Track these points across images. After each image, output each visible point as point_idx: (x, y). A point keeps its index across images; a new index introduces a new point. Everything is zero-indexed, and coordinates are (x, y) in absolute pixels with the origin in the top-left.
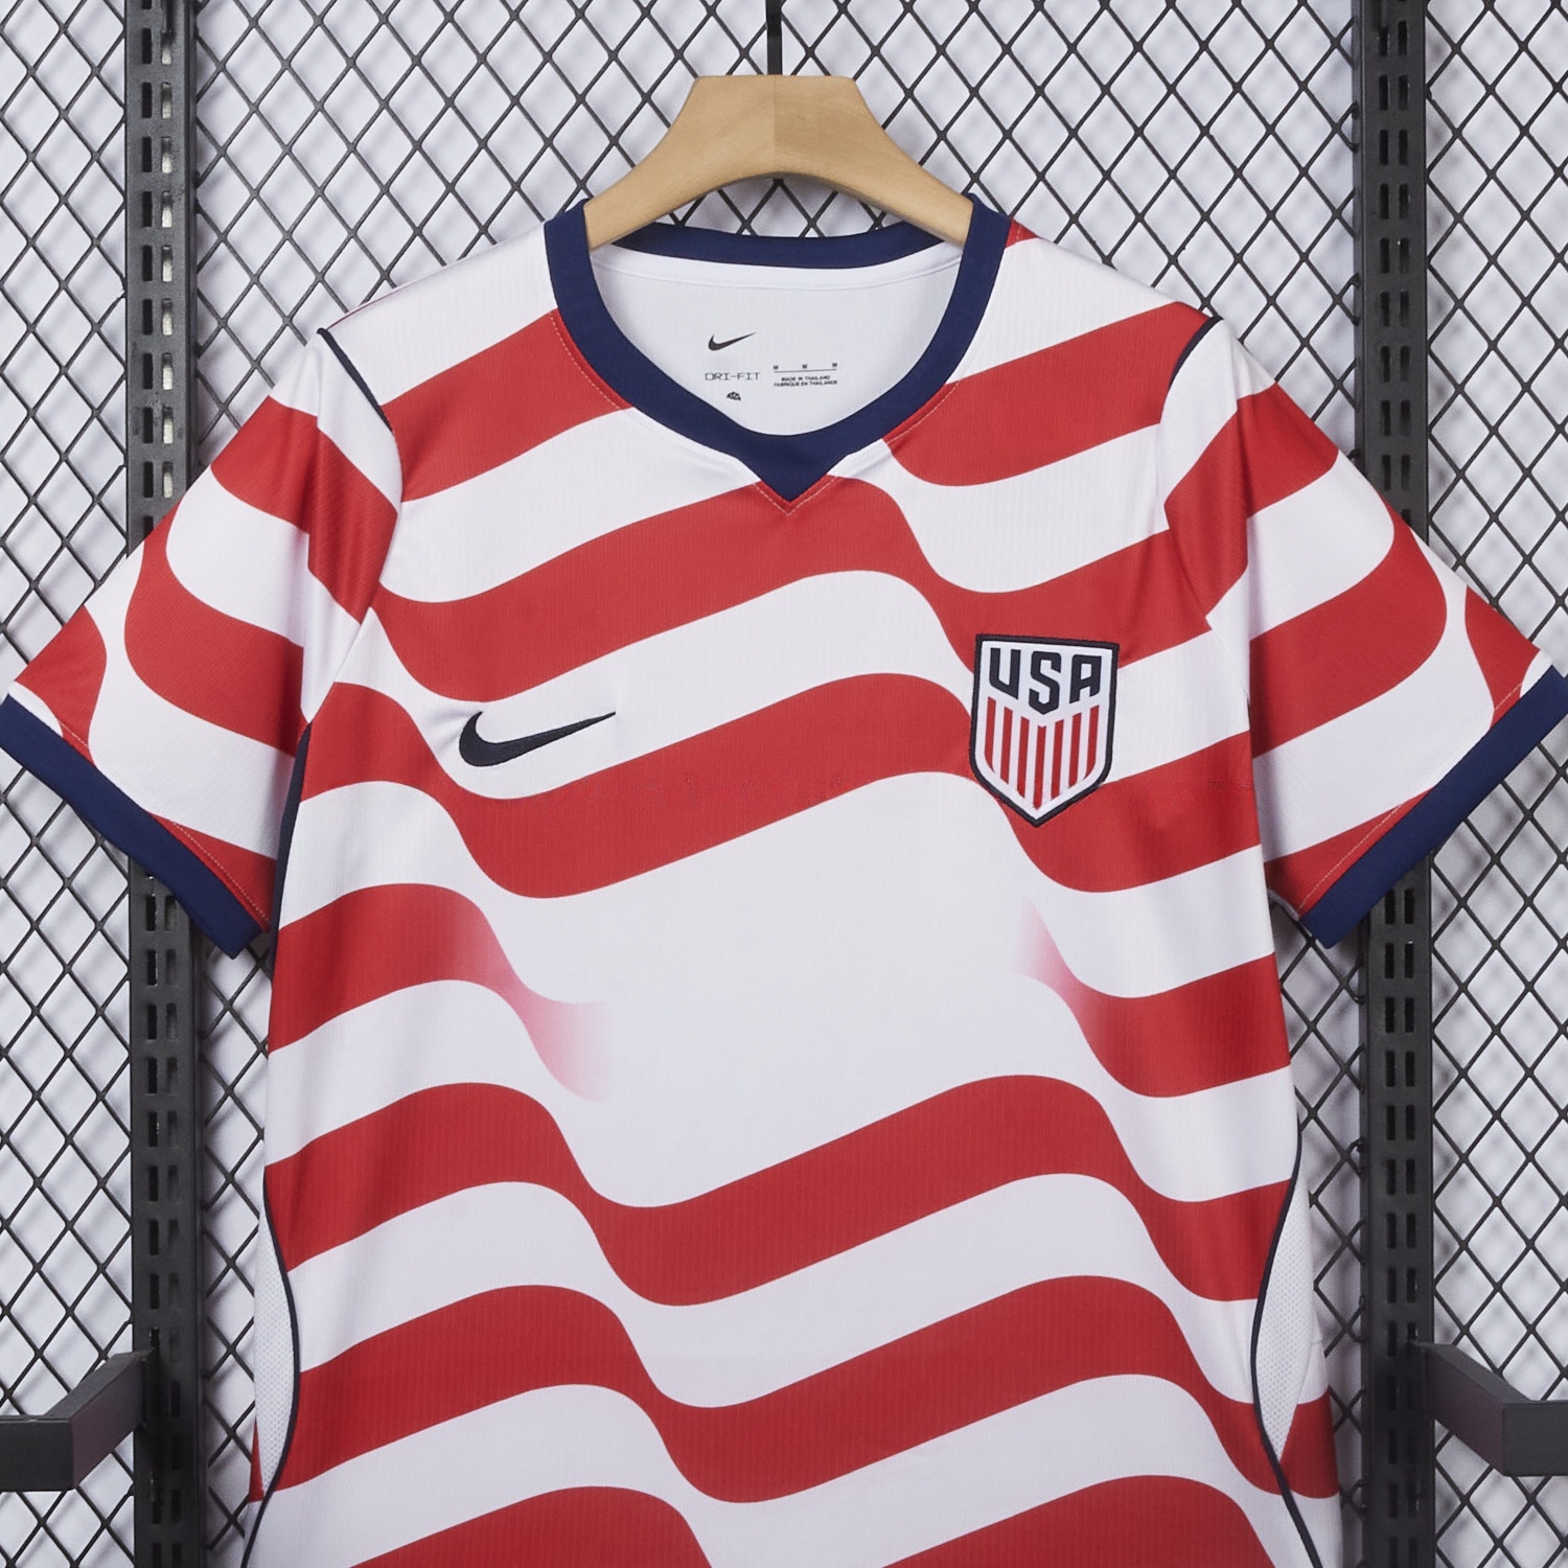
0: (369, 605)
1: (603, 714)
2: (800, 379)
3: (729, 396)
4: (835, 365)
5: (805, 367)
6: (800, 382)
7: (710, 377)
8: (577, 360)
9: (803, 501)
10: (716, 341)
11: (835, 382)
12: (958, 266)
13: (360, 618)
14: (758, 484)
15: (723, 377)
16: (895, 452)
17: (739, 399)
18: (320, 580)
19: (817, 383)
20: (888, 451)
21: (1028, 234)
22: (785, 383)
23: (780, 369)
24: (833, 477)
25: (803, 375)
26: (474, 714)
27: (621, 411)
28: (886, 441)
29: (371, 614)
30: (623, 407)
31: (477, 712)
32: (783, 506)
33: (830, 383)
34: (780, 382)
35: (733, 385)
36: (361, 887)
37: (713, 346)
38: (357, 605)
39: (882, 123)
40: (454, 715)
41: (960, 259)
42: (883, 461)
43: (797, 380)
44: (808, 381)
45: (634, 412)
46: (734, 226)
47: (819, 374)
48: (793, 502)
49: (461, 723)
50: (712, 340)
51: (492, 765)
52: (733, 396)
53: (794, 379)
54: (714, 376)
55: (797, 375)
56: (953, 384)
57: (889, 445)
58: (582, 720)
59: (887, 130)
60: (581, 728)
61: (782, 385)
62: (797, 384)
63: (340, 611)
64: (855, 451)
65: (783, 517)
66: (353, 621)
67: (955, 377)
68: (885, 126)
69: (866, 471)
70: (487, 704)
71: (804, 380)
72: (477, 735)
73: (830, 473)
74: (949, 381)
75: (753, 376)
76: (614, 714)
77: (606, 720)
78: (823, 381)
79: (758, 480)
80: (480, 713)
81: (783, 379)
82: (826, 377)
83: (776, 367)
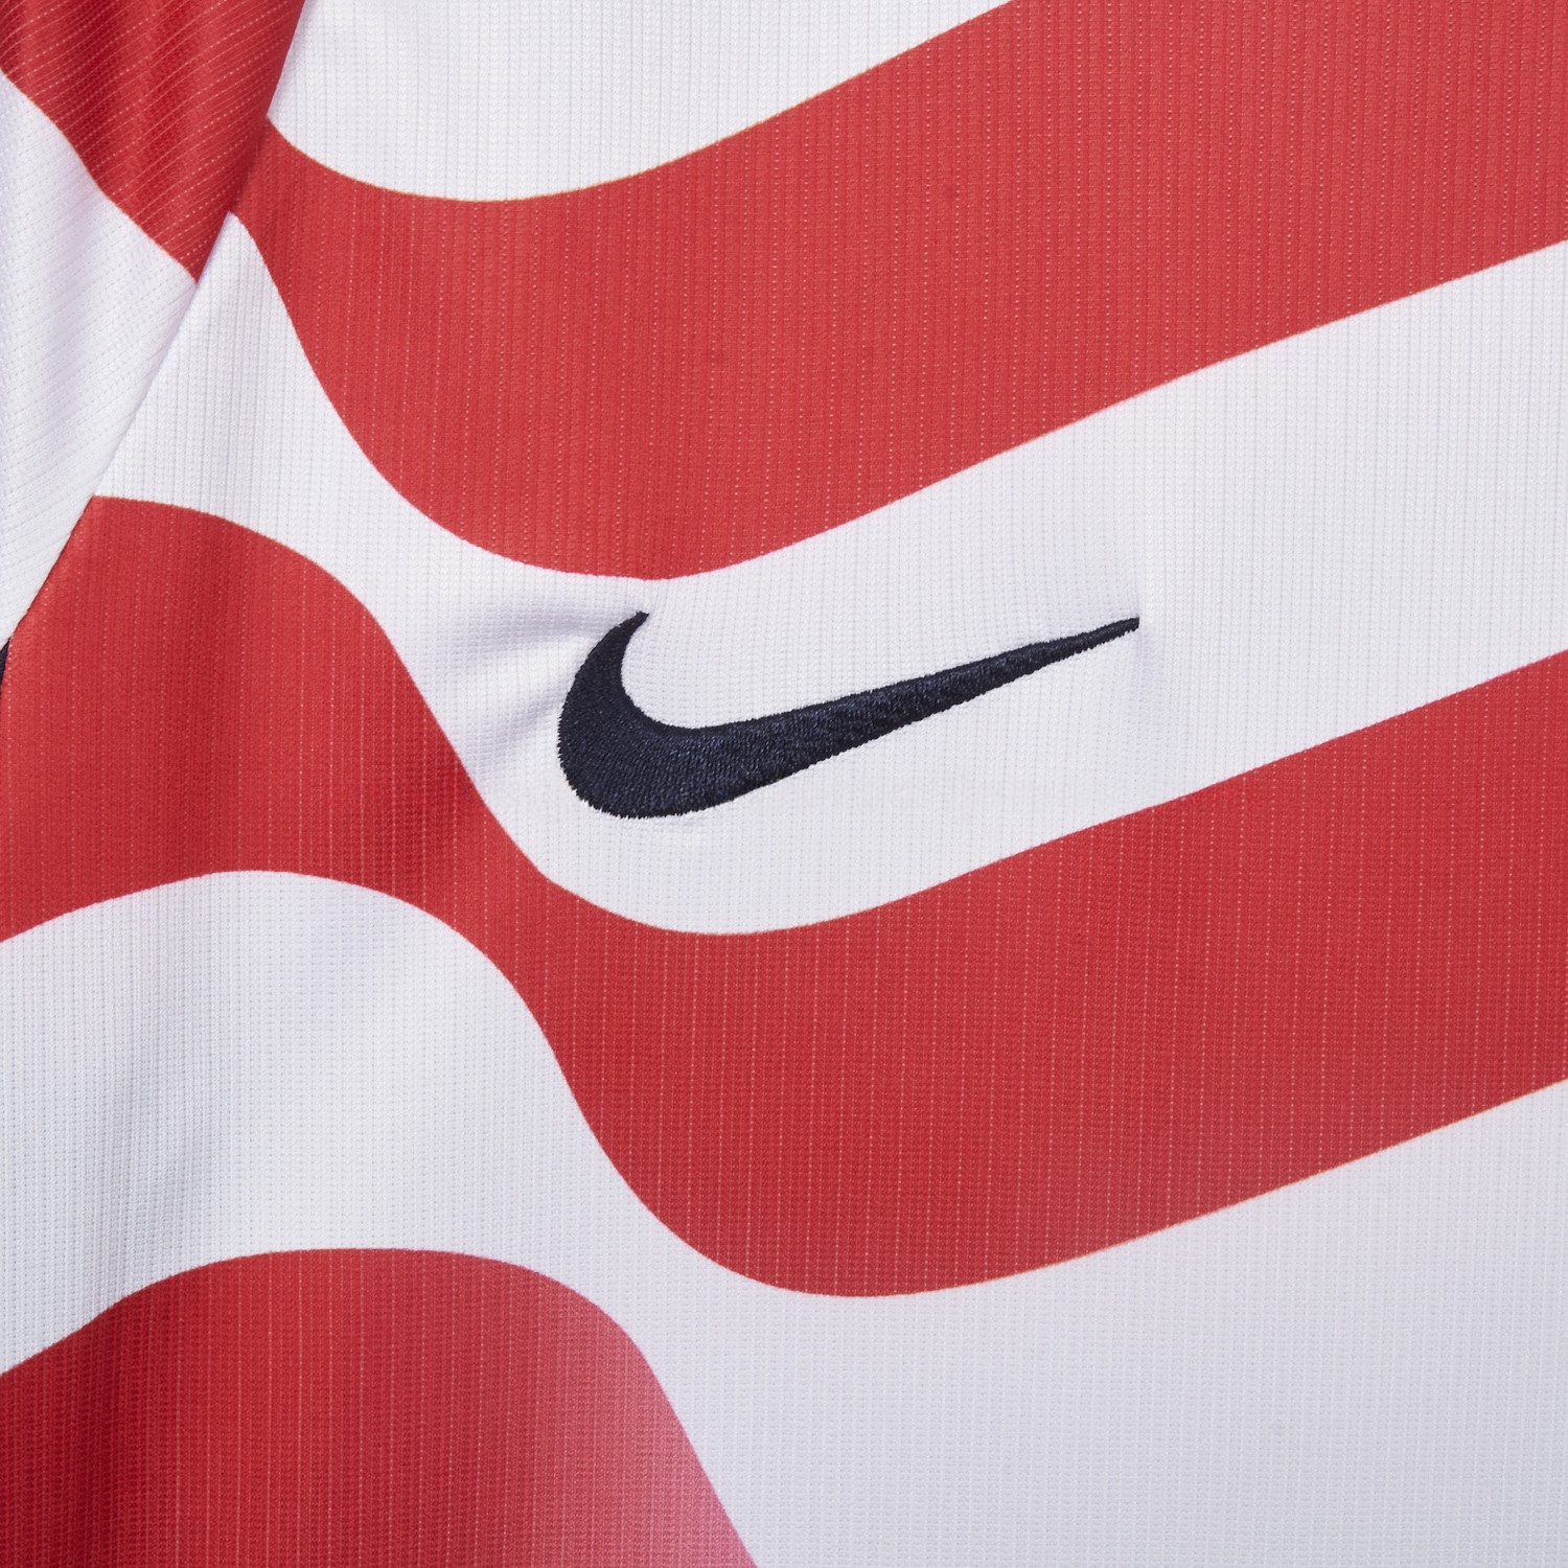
0: (229, 205)
1: (1090, 626)
13: (196, 260)
18: (38, 101)
26: (619, 621)
29: (236, 242)
31: (631, 614)
36: (187, 1265)
38: (182, 203)
40: (542, 625)
49: (565, 659)
51: (681, 810)
58: (1012, 644)
60: (1010, 678)
63: (118, 231)
66: (166, 268)
70: (661, 584)
72: (628, 701)
76: (1132, 624)
77: (1101, 649)
80: (640, 619)
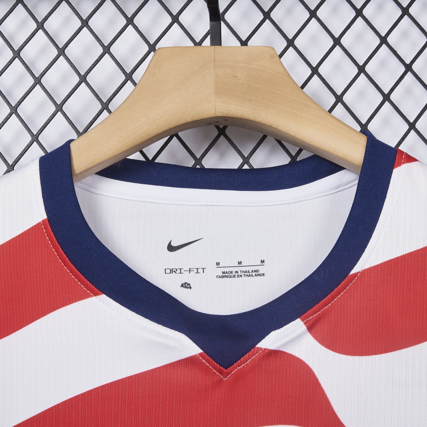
2: (237, 272)
3: (182, 286)
4: (263, 262)
5: (240, 263)
6: (237, 274)
7: (168, 271)
8: (61, 258)
9: (236, 369)
10: (174, 244)
11: (263, 275)
12: (357, 186)
14: (200, 354)
15: (179, 271)
16: (310, 329)
17: (190, 288)
19: (250, 276)
20: (304, 328)
21: (410, 159)
22: (225, 275)
23: (221, 265)
24: (261, 349)
25: (239, 269)
27: (94, 298)
28: (303, 320)
30: (96, 294)
32: (221, 372)
33: (259, 275)
34: (221, 274)
35: (185, 278)
37: (171, 248)
39: (300, 85)
41: (357, 182)
42: (300, 336)
43: (234, 274)
44: (242, 274)
45: (104, 297)
46: (190, 163)
47: (250, 269)
48: (228, 369)
50: (170, 243)
52: (186, 285)
53: (231, 272)
54: (172, 271)
55: (234, 270)
56: (355, 275)
57: (305, 323)
59: (305, 89)
61: (223, 277)
62: (234, 276)
64: (279, 328)
65: (221, 381)
67: (357, 268)
68: (303, 87)
69: (286, 344)
71: (239, 273)
73: (257, 346)
74: (353, 272)
75: (200, 271)
78: (254, 274)
79: (201, 351)
81: (223, 273)
82: (256, 271)
83: (218, 264)
